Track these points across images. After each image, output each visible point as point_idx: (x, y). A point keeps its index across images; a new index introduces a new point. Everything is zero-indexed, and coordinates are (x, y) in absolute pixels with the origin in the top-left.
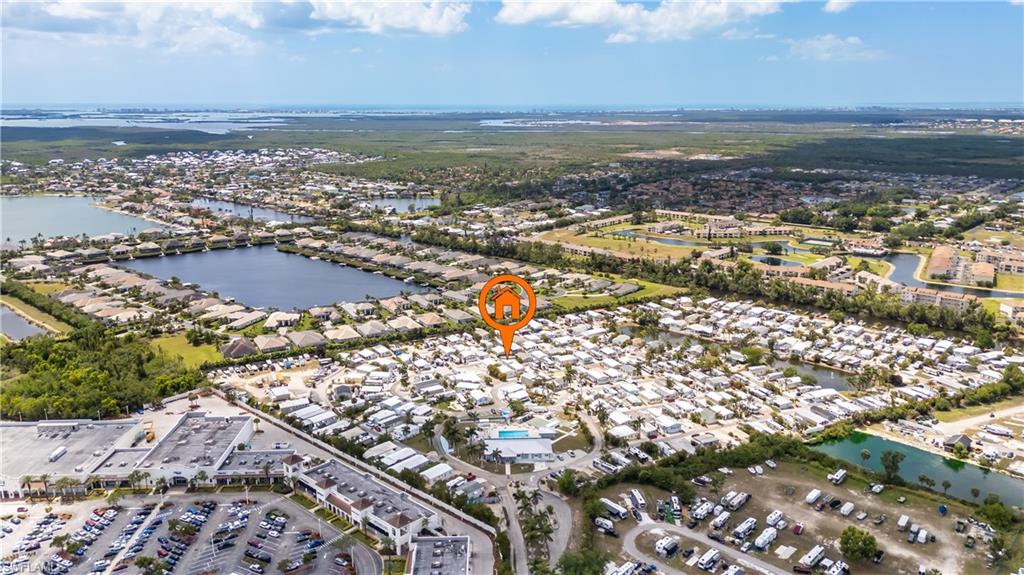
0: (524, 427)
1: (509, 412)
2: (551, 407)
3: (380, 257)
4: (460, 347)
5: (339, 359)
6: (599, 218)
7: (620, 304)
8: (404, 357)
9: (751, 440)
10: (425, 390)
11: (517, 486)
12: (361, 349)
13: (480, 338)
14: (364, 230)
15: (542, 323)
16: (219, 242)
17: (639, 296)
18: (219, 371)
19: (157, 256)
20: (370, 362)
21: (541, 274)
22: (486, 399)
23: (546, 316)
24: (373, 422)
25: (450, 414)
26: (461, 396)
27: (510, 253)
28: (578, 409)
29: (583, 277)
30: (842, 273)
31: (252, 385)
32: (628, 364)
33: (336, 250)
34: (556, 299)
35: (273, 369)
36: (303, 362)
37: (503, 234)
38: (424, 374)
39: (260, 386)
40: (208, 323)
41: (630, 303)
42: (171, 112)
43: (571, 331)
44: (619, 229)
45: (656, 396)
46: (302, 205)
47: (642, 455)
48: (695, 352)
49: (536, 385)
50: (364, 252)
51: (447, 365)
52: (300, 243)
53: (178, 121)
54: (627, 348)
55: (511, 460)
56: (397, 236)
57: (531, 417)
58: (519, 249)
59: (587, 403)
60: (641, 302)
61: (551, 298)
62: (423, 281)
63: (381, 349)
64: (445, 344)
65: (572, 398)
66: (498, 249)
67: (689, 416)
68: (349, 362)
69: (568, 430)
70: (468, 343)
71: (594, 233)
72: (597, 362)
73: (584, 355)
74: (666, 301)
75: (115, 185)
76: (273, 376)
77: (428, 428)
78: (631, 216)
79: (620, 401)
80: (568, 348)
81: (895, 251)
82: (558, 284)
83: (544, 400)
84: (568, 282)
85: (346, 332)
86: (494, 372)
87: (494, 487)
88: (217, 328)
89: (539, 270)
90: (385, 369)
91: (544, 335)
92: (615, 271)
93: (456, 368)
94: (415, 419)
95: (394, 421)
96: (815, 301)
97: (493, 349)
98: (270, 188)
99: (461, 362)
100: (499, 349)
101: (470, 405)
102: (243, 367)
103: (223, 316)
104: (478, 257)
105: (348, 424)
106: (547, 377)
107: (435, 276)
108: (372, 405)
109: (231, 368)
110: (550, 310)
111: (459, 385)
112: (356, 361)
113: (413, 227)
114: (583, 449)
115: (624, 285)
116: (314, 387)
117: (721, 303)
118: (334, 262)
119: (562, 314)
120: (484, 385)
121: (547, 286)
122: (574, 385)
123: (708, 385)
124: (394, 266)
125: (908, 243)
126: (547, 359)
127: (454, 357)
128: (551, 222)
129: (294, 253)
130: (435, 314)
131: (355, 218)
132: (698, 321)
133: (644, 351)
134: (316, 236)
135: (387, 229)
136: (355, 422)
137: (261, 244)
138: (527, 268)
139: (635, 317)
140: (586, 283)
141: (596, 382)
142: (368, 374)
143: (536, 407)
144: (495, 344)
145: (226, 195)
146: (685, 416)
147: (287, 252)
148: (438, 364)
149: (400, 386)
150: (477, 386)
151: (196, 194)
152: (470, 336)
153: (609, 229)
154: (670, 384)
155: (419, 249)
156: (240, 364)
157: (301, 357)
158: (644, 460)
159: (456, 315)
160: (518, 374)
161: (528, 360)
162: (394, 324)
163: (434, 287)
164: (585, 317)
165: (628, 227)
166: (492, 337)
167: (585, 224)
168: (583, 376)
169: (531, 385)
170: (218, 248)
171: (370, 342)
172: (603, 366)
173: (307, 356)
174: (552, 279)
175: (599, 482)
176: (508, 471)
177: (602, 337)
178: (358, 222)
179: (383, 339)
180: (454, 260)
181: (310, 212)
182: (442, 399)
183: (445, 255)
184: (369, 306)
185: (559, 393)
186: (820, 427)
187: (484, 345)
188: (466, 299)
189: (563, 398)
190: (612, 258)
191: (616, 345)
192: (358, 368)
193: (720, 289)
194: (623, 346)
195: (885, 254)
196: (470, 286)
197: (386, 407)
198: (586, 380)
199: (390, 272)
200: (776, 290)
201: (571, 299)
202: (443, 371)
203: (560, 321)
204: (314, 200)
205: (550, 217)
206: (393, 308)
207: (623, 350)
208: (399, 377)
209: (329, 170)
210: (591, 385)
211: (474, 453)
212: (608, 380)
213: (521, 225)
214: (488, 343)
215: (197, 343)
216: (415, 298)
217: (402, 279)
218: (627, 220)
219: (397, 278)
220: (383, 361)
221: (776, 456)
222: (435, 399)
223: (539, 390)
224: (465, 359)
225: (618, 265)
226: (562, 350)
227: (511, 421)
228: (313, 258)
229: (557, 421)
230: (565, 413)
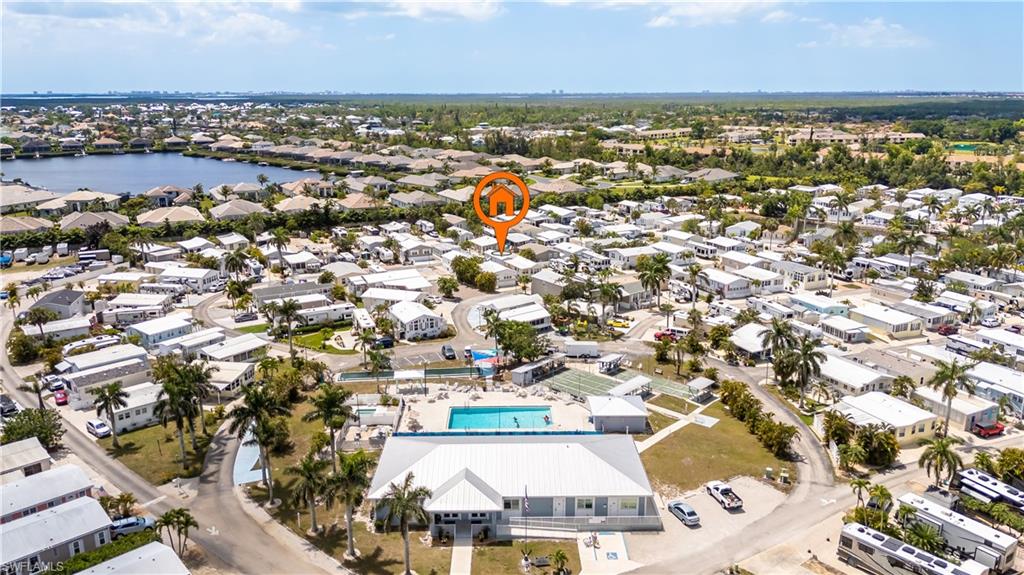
1: (489, 352)
2: (610, 345)
4: (401, 236)
13: (449, 226)
15: (575, 211)
22: (432, 322)
28: (696, 349)
33: (259, 149)
38: (301, 278)
45: (905, 318)
49: (570, 294)
57: (561, 369)
64: (373, 234)
65: (671, 324)
69: (679, 405)
83: (594, 328)
86: (464, 273)
93: (381, 269)
97: (473, 241)
99: (397, 261)
100: (485, 241)
107: (397, 169)
111: (371, 294)
114: (756, 475)
118: (253, 162)
120: (436, 295)
127: (382, 250)
129: (203, 156)
130: (371, 198)
143: (570, 344)
144: (478, 234)
150: (417, 295)
159: (410, 198)
160: (525, 278)
169: (556, 294)
171: (216, 229)
179: (246, 226)
182: (314, 324)
185: (630, 315)
189: (644, 325)
214: (463, 231)
224: (407, 254)
227: (498, 379)
228: (226, 160)
229: (640, 381)
230: (662, 359)
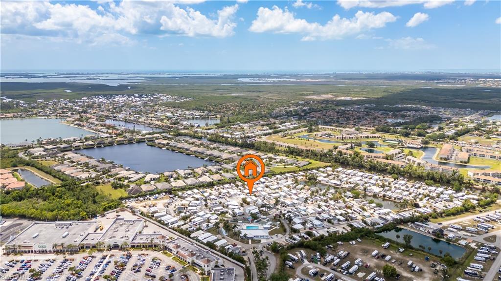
0: (256, 225)
1: (251, 218)
2: (268, 216)
3: (194, 149)
4: (230, 190)
5: (178, 195)
6: (293, 129)
7: (300, 171)
8: (206, 194)
9: (352, 230)
10: (215, 209)
11: (254, 249)
12: (187, 191)
13: (238, 186)
14: (186, 135)
15: (266, 179)
16: (120, 141)
17: (309, 167)
18: (127, 200)
19: (93, 148)
20: (191, 196)
21: (266, 156)
22: (241, 213)
23: (267, 176)
24: (194, 222)
25: (226, 219)
26: (230, 211)
27: (251, 146)
28: (280, 217)
29: (284, 158)
30: (401, 156)
31: (141, 206)
32: (302, 198)
33: (173, 145)
34: (272, 168)
35: (150, 199)
36: (162, 196)
37: (249, 137)
38: (214, 202)
39: (145, 207)
40: (120, 179)
41: (304, 170)
42: (90, 74)
43: (278, 183)
44: (301, 134)
45: (313, 212)
46: (157, 123)
47: (306, 236)
48: (331, 193)
49: (263, 206)
50: (186, 146)
51: (224, 198)
52: (157, 142)
53: (94, 79)
54: (302, 191)
55: (251, 238)
56: (200, 138)
57: (260, 221)
58: (256, 144)
59: (284, 215)
60: (309, 170)
61: (270, 168)
62: (213, 160)
63: (196, 191)
64: (223, 189)
65: (278, 212)
66: (247, 145)
67: (327, 220)
68: (182, 196)
69: (275, 226)
70: (233, 188)
71: (290, 137)
72: (289, 197)
73: (283, 194)
74: (320, 169)
75: (70, 113)
76: (150, 203)
77: (217, 224)
78: (307, 128)
79: (298, 214)
80: (277, 191)
81: (426, 146)
82: (273, 161)
83: (266, 213)
84: (277, 160)
85: (180, 183)
86: (244, 201)
87: (244, 249)
88: (124, 181)
89: (265, 155)
90: (197, 199)
91: (266, 185)
92: (299, 155)
93: (228, 199)
94: (211, 221)
95: (202, 222)
96: (387, 169)
97: (244, 191)
98: (141, 115)
99: (230, 197)
100: (247, 191)
101: (234, 215)
102: (137, 199)
103: (126, 176)
104: (237, 148)
105: (183, 223)
106: (267, 204)
107: (218, 157)
108: (193, 215)
109: (132, 199)
110: (269, 173)
111: (230, 207)
112: (185, 196)
113: (208, 134)
114: (281, 234)
115: (302, 161)
116: (168, 207)
117: (345, 170)
118: (173, 150)
119: (274, 175)
120: (240, 207)
121: (268, 162)
122: (279, 207)
123: (336, 207)
124: (200, 153)
125: (432, 142)
126: (267, 195)
127: (227, 194)
128: (271, 131)
129: (155, 146)
130: (218, 175)
131: (181, 129)
132: (334, 178)
133: (310, 192)
134: (164, 138)
135: (196, 134)
136: (186, 222)
137: (139, 142)
138: (259, 154)
139: (306, 177)
140: (286, 161)
141: (288, 206)
142: (191, 202)
143: (262, 216)
144: (245, 189)
145: (121, 118)
146: (325, 220)
147: (151, 146)
148: (220, 197)
149: (204, 207)
150: (237, 207)
151: (107, 117)
152: (234, 185)
153: (297, 135)
154: (319, 207)
155: (211, 144)
156: (136, 197)
157: (161, 194)
158: (306, 238)
159: (228, 175)
160: (255, 202)
161: (259, 196)
162: (201, 179)
163: (218, 162)
164: (284, 176)
165: (306, 133)
166: (243, 185)
167: (286, 132)
168: (282, 203)
169: (260, 207)
170: (120, 144)
171: (191, 188)
172: (291, 198)
173: (164, 194)
174: (271, 159)
175: (287, 247)
176: (250, 243)
177: (291, 185)
178: (183, 131)
179: (196, 186)
180: (227, 150)
181: (160, 126)
182: (223, 213)
183: (222, 147)
184: (190, 171)
185: (272, 210)
186: (382, 225)
187: (240, 189)
188: (232, 168)
189: (273, 212)
190: (298, 149)
191: (297, 189)
192: (186, 199)
193: (345, 164)
194: (301, 190)
195: (422, 148)
196: (234, 162)
197: (199, 216)
198: (284, 205)
199: (199, 155)
200: (370, 165)
201: (279, 168)
202: (223, 201)
203: (274, 178)
204: (162, 120)
205: (271, 129)
206: (200, 172)
207: (300, 192)
208: (204, 203)
209: (167, 105)
210: (286, 207)
211: (236, 235)
212: (294, 205)
213: (257, 133)
214: (242, 188)
215: (116, 188)
216: (210, 167)
217: (203, 159)
218: (305, 131)
219: (201, 158)
220: (197, 196)
221: (362, 237)
222: (219, 213)
223: (264, 209)
224: (232, 195)
225: (300, 152)
226: (274, 192)
227: (252, 222)
228: (163, 149)
229: (271, 222)
230: (275, 219)
